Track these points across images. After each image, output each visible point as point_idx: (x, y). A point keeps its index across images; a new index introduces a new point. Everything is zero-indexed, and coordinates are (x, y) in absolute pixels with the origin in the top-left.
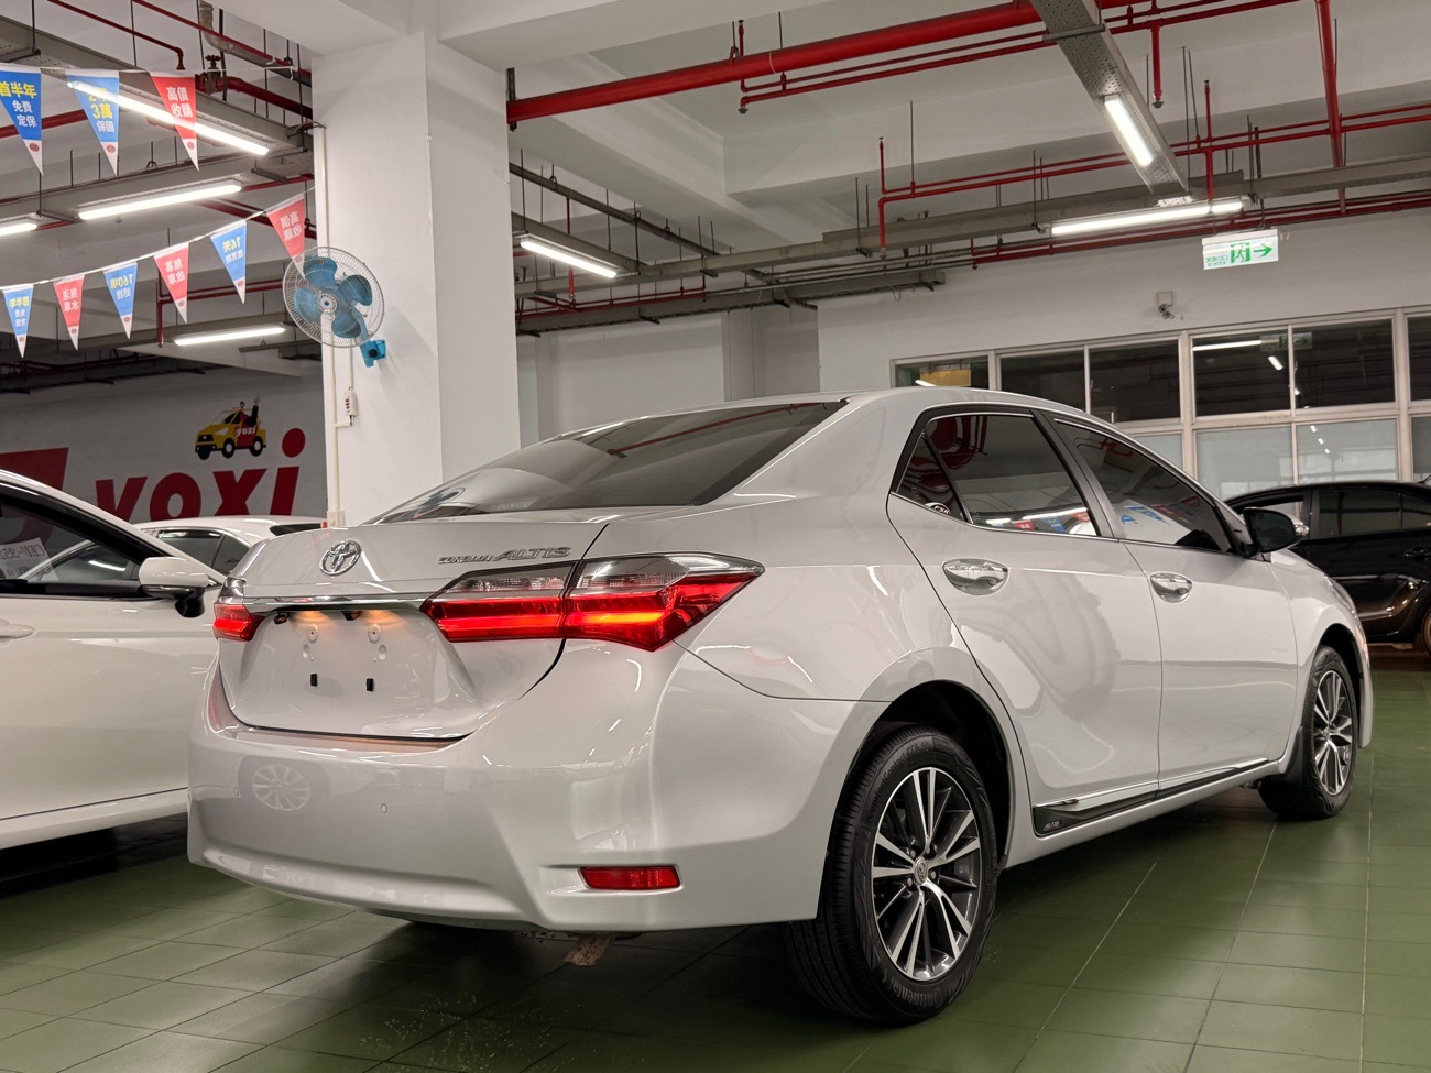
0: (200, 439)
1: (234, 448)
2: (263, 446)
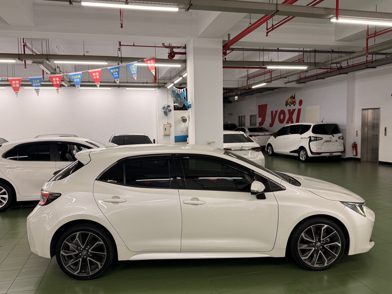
0: (286, 102)
1: (291, 104)
2: (296, 104)
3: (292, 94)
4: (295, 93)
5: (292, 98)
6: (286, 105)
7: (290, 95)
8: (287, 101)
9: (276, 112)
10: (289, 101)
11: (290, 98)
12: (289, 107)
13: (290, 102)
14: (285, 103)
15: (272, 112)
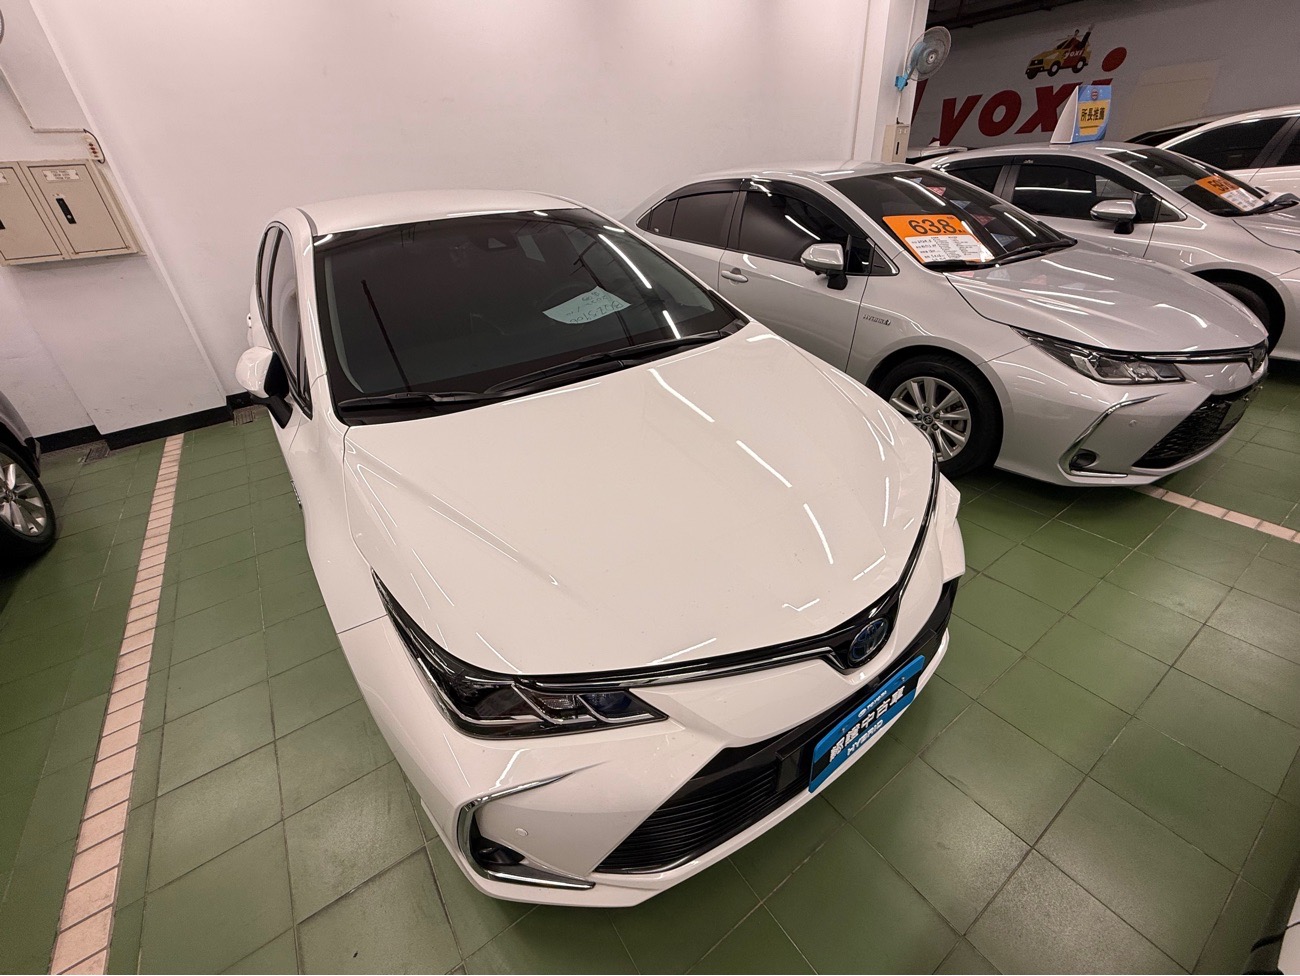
0: (1033, 63)
1: (1059, 68)
2: (1085, 64)
3: (1073, 33)
4: (1091, 29)
5: (1068, 46)
6: (1031, 74)
7: (1066, 34)
8: (1041, 62)
9: (972, 101)
10: (1053, 57)
11: (1059, 47)
12: (1043, 80)
13: (1057, 63)
14: (1026, 65)
15: (949, 105)
